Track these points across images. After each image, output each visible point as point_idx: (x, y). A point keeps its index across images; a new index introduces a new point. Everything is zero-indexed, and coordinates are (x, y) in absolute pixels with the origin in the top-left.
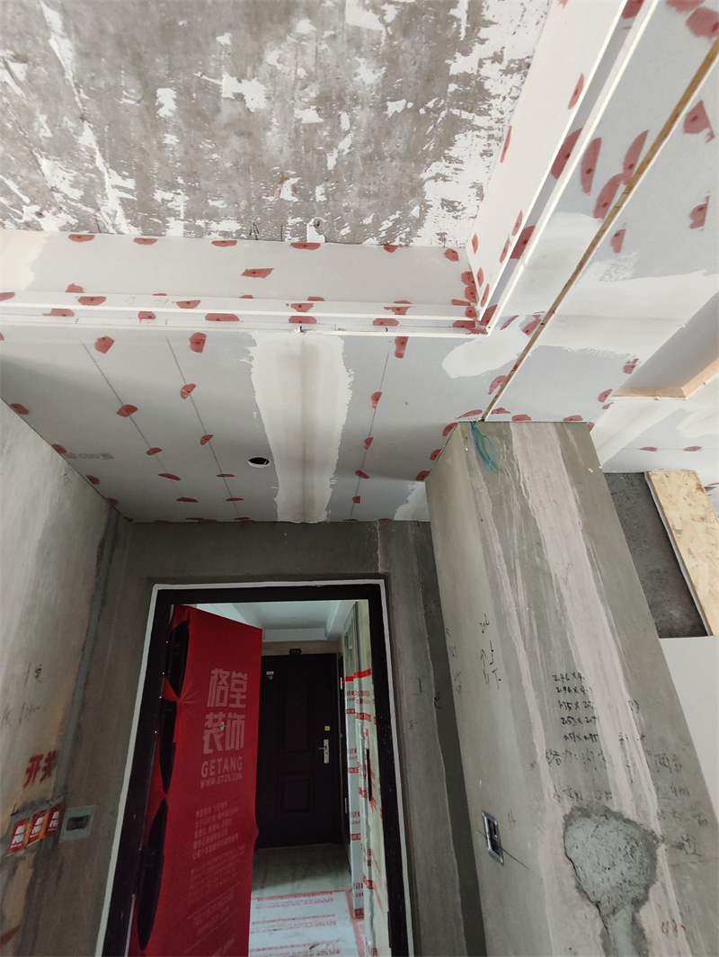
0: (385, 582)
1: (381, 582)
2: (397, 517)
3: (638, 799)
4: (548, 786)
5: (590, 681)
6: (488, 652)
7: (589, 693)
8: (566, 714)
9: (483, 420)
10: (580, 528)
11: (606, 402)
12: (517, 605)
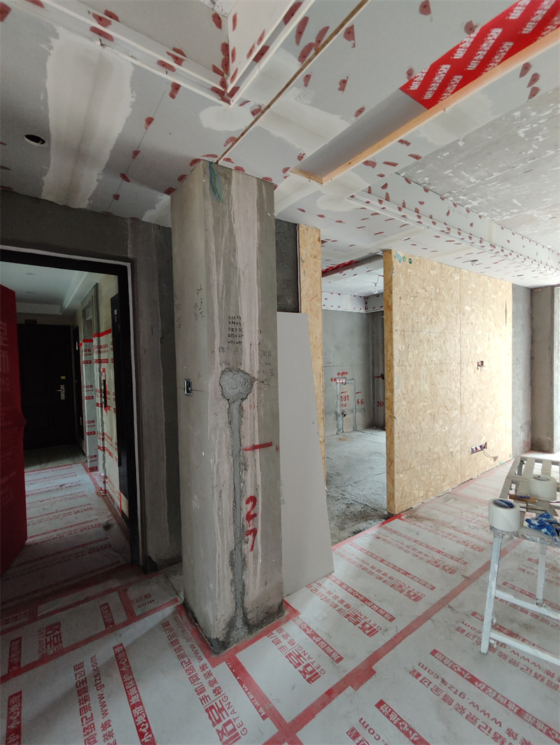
0: (131, 265)
1: (128, 265)
2: (145, 219)
3: (252, 366)
4: (218, 360)
5: (244, 320)
6: (199, 304)
7: (242, 325)
8: (231, 333)
9: (217, 163)
10: (256, 246)
11: (286, 175)
12: (218, 280)
